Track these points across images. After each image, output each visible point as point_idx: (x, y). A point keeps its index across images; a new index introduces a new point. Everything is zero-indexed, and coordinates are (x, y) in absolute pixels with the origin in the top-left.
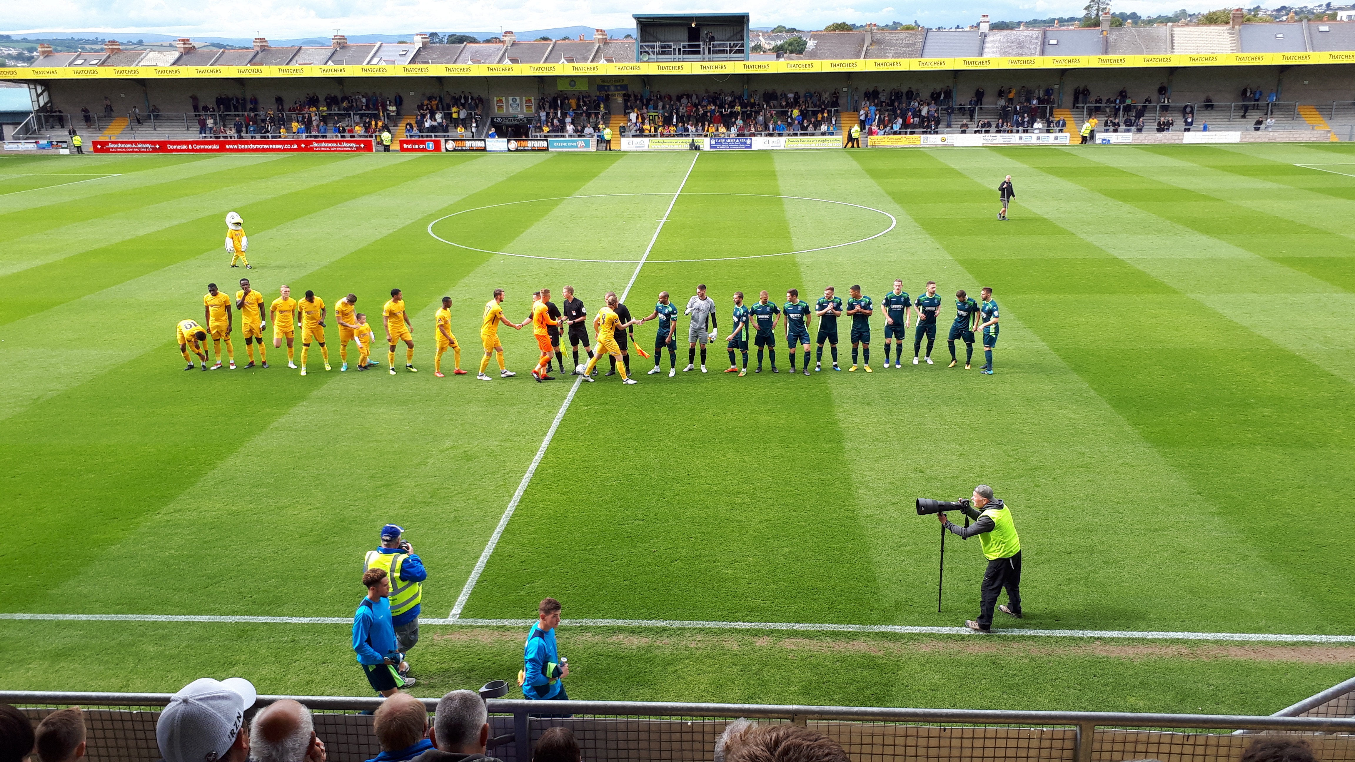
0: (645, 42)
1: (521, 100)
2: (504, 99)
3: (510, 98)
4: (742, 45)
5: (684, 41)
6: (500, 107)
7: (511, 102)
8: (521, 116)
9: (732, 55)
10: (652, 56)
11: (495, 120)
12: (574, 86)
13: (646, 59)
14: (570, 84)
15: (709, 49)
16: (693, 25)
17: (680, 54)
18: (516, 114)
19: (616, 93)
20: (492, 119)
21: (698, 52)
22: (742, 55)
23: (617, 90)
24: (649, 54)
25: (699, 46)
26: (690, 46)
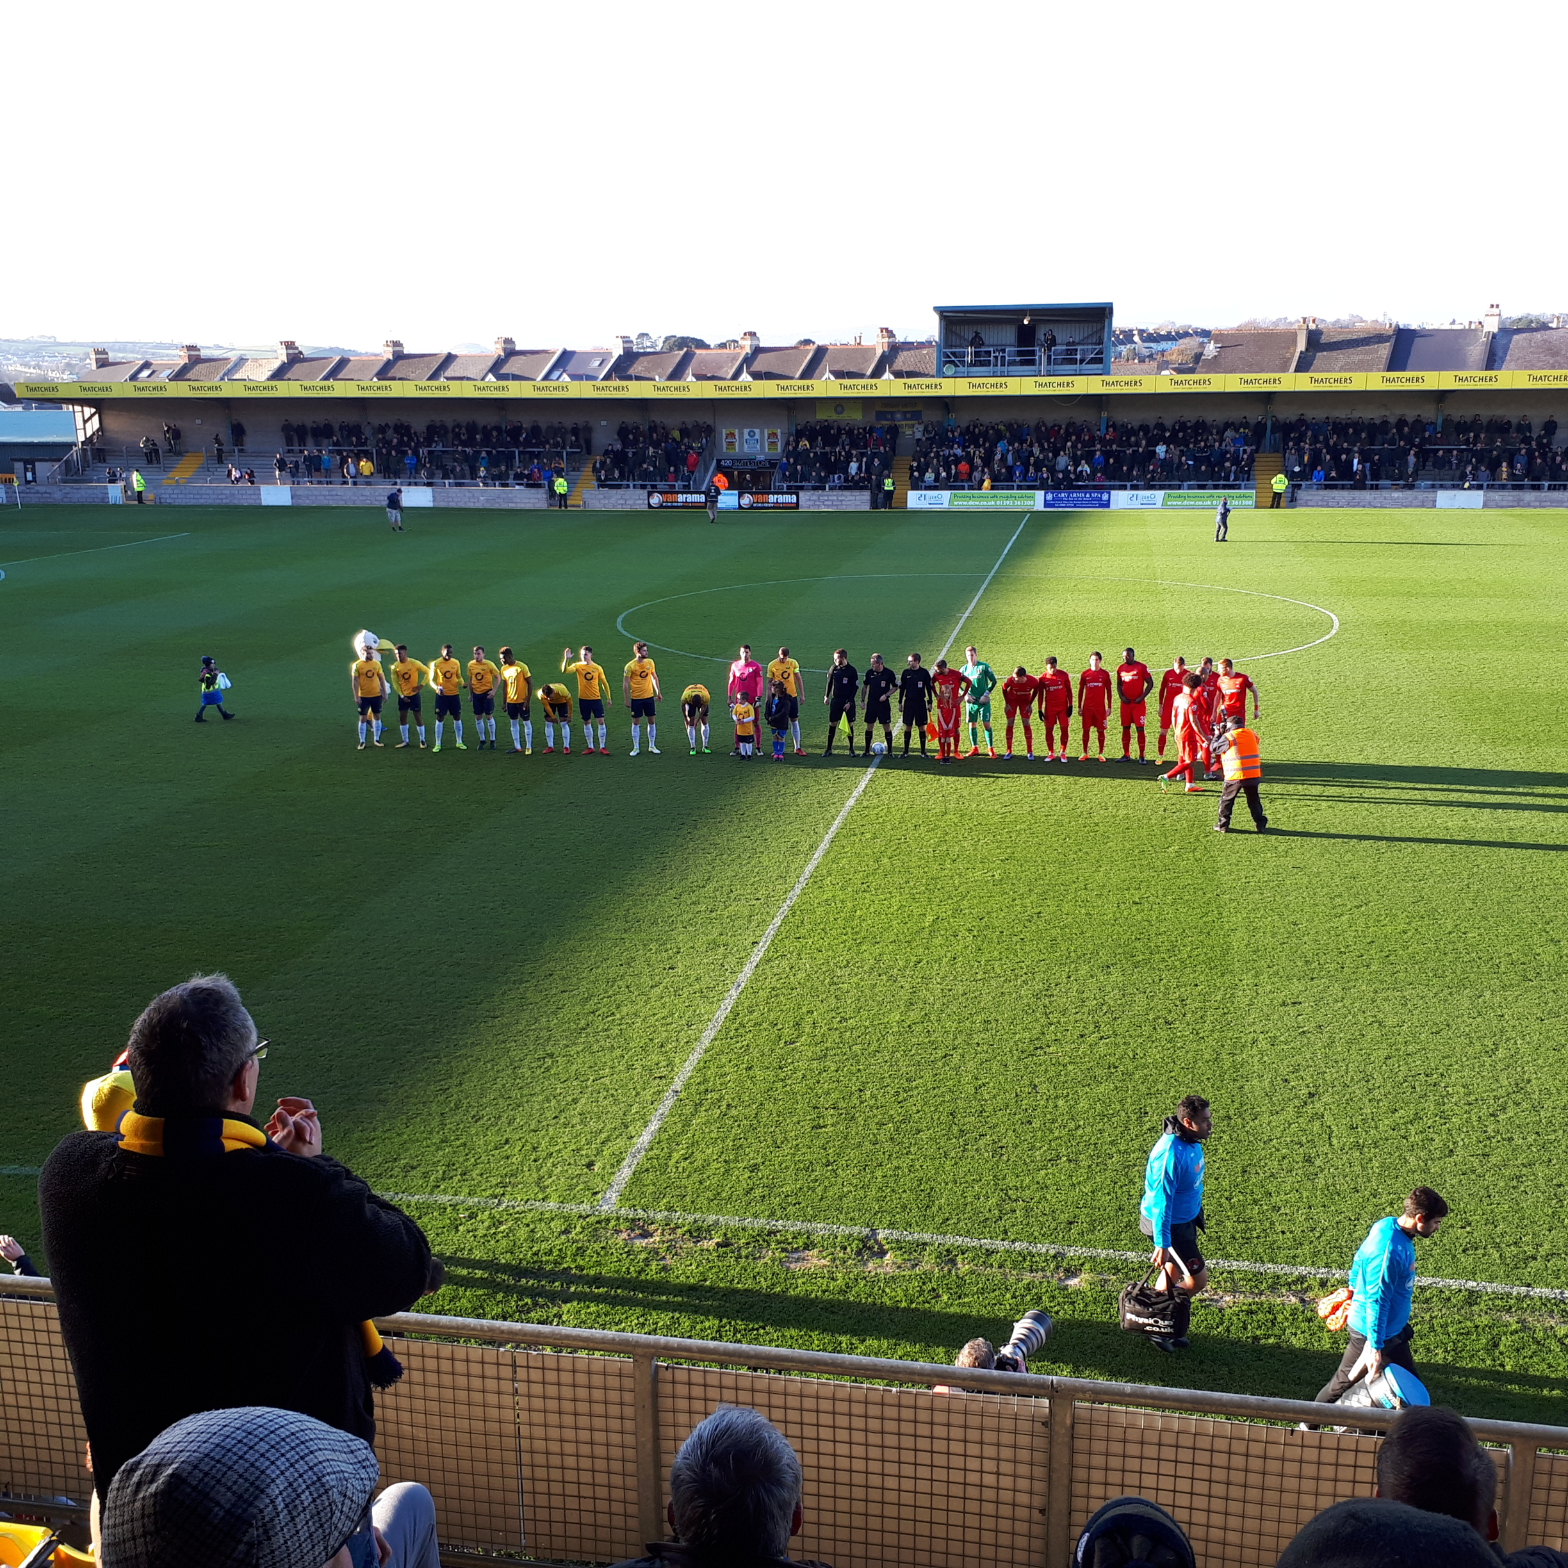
0: (951, 346)
1: (762, 433)
2: (736, 432)
3: (746, 431)
4: (1101, 352)
5: (1010, 345)
6: (732, 444)
7: (746, 436)
8: (762, 457)
9: (1084, 366)
10: (961, 369)
11: (723, 463)
12: (841, 413)
13: (950, 373)
14: (835, 410)
15: (1049, 357)
16: (1026, 322)
17: (1003, 365)
18: (755, 454)
19: (904, 423)
20: (719, 461)
21: (1032, 362)
22: (1100, 366)
23: (905, 419)
24: (956, 366)
25: (1033, 353)
26: (1020, 353)
